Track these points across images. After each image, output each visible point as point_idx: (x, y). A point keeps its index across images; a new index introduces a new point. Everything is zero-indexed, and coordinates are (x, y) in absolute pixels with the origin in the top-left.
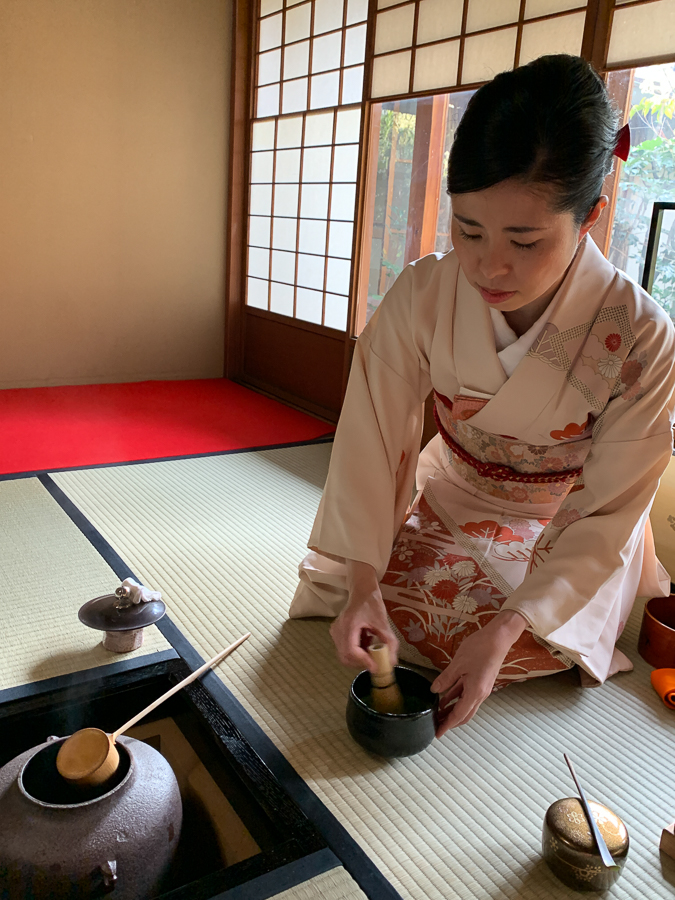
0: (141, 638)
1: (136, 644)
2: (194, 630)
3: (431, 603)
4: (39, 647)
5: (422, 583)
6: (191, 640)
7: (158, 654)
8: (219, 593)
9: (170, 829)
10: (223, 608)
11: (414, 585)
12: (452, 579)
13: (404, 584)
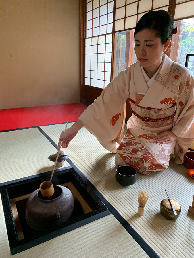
0: (63, 164)
1: (62, 165)
2: (75, 162)
3: (131, 154)
4: (40, 166)
5: (129, 149)
6: (75, 164)
7: (67, 167)
8: (81, 153)
9: (72, 206)
10: (82, 157)
11: (127, 150)
12: (136, 148)
13: (124, 150)
